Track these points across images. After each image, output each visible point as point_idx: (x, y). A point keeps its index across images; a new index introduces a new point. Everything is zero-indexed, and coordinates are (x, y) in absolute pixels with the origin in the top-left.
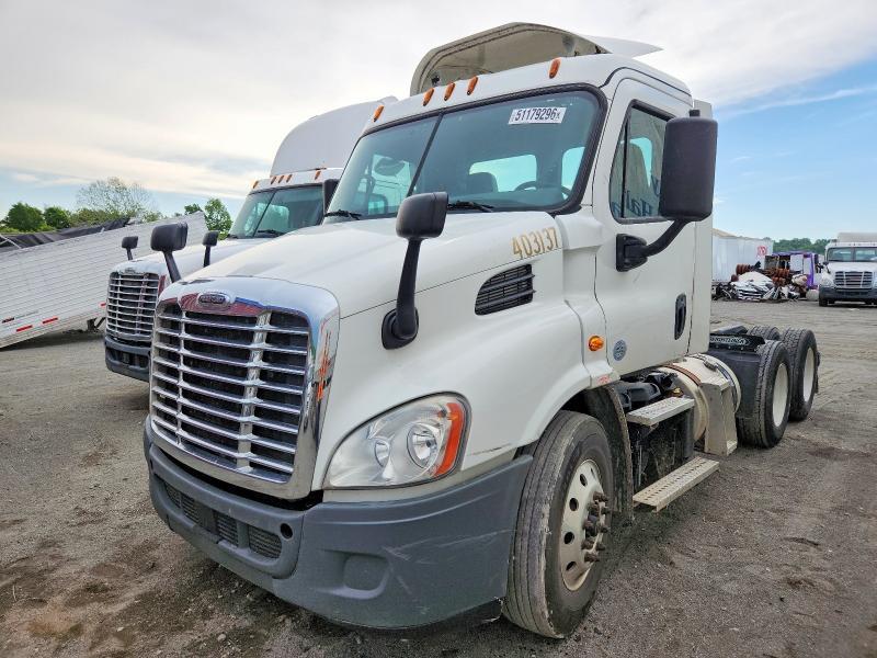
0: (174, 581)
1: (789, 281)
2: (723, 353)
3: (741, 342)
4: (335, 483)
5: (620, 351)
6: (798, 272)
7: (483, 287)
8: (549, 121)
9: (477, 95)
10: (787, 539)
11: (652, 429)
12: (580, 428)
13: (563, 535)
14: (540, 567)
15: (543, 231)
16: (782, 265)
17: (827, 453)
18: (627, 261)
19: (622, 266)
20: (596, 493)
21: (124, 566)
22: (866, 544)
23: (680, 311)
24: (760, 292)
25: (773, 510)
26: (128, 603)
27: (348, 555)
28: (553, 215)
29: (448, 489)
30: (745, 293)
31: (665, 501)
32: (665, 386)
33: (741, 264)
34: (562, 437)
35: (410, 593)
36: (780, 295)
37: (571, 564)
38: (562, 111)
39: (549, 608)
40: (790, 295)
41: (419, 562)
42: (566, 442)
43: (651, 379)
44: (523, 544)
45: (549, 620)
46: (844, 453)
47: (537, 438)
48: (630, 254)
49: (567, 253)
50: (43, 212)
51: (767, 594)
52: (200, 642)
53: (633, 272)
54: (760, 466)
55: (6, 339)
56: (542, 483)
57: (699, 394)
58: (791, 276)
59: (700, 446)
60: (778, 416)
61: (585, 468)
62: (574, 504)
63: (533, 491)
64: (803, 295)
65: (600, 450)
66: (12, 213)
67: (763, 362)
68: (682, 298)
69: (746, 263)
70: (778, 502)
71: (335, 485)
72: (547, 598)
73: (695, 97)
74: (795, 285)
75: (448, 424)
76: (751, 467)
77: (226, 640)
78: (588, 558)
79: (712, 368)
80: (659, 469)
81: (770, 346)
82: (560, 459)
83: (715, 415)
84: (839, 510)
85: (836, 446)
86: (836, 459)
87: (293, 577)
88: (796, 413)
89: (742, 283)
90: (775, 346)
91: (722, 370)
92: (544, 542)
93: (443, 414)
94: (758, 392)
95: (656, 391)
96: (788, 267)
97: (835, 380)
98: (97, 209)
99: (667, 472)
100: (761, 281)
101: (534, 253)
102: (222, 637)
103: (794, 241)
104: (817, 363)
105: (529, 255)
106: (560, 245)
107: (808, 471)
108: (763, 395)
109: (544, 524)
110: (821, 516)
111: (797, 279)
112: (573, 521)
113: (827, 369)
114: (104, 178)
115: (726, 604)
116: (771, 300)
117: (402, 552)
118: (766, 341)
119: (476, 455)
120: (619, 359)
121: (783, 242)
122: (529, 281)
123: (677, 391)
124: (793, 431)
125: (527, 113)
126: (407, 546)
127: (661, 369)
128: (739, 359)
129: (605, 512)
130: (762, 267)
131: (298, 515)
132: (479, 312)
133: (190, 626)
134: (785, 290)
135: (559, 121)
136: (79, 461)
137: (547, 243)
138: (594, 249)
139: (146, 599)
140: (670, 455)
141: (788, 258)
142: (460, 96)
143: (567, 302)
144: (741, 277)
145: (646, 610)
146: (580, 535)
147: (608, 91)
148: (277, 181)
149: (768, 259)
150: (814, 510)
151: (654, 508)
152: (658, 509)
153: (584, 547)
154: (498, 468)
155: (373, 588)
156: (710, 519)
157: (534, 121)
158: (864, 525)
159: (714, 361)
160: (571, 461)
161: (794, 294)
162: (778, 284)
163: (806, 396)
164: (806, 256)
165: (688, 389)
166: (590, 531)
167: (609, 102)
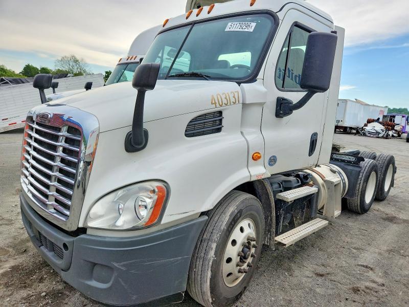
0: (32, 260)
1: (393, 129)
2: (342, 164)
3: (353, 159)
4: (91, 224)
5: (273, 161)
6: (399, 124)
7: (191, 122)
8: (246, 30)
9: (213, 14)
10: (358, 265)
11: (290, 203)
12: (243, 202)
13: (225, 259)
14: (207, 276)
15: (231, 92)
16: (391, 120)
17: (391, 219)
18: (281, 112)
19: (278, 115)
20: (249, 237)
21: (11, 250)
22: (400, 272)
23: (313, 141)
24: (378, 133)
25: (355, 248)
26: (4, 270)
27: (95, 264)
28: (239, 84)
29: (153, 233)
30: (370, 133)
31: (293, 241)
32: (304, 180)
33: (370, 118)
34: (230, 207)
35: (126, 287)
36: (388, 135)
37: (230, 274)
38: (254, 25)
39: (212, 298)
40: (393, 136)
41: (132, 271)
42: (232, 209)
43: (298, 176)
44: (199, 263)
45: (212, 303)
46: (401, 220)
47: (212, 208)
48: (283, 108)
49: (245, 106)
50: (39, 69)
51: (339, 295)
52: (33, 296)
53: (286, 119)
54: (354, 224)
55: (4, 128)
56: (214, 231)
57: (323, 186)
58: (394, 126)
59: (320, 212)
60: (368, 198)
61: (245, 223)
62: (234, 243)
63: (209, 236)
64: (399, 136)
65: (255, 214)
66: (25, 69)
67: (363, 170)
68: (315, 135)
69: (372, 118)
70: (359, 244)
71: (90, 226)
72: (211, 293)
73: (335, 24)
74: (396, 131)
75: (156, 197)
76: (350, 224)
77: (45, 296)
78: (240, 271)
79: (334, 172)
80: (296, 222)
81: (367, 162)
82: (226, 218)
83: (330, 197)
84: (390, 251)
85: (397, 216)
86: (395, 223)
87: (69, 271)
88: (379, 196)
89: (369, 128)
90: (371, 162)
91: (340, 173)
92: (211, 263)
93: (154, 191)
94: (358, 185)
95: (298, 182)
96: (394, 121)
97: (405, 181)
98: (64, 69)
99: (300, 225)
100: (379, 127)
101: (224, 105)
102: (44, 294)
103: (400, 109)
104: (394, 172)
105: (221, 106)
106: (241, 101)
107: (379, 229)
108: (361, 187)
109: (212, 254)
110: (380, 254)
111: (397, 128)
112: (232, 251)
113: (402, 175)
114: (68, 55)
115: (316, 299)
116: (383, 137)
117: (122, 266)
118: (366, 159)
119: (170, 216)
120: (272, 165)
121: (394, 109)
122: (221, 120)
123: (311, 183)
124: (376, 206)
125: (235, 25)
126: (125, 263)
127: (305, 171)
128: (350, 168)
129: (254, 246)
130: (381, 120)
131: (71, 239)
132: (187, 135)
133: (30, 286)
134: (391, 133)
135: (252, 31)
136: (14, 192)
137: (233, 100)
138: (261, 104)
139: (14, 269)
140: (302, 216)
141: (394, 117)
142: (204, 15)
143: (242, 133)
144: (369, 125)
145: (273, 298)
146: (236, 259)
147: (280, 15)
148: (130, 59)
149: (384, 117)
150: (377, 250)
151: (285, 245)
152: (287, 246)
153: (238, 265)
154: (185, 223)
155: (106, 283)
156: (320, 250)
157: (238, 30)
158: (402, 261)
159: (336, 168)
160: (234, 220)
161: (395, 135)
162: (387, 130)
163: (386, 188)
164: (403, 117)
165: (317, 182)
166: (243, 258)
167: (280, 22)
